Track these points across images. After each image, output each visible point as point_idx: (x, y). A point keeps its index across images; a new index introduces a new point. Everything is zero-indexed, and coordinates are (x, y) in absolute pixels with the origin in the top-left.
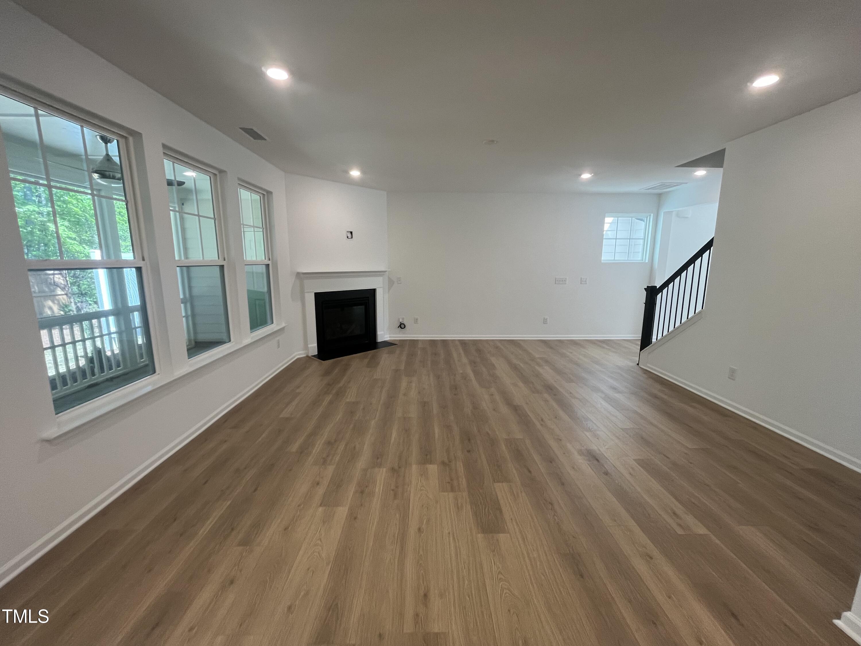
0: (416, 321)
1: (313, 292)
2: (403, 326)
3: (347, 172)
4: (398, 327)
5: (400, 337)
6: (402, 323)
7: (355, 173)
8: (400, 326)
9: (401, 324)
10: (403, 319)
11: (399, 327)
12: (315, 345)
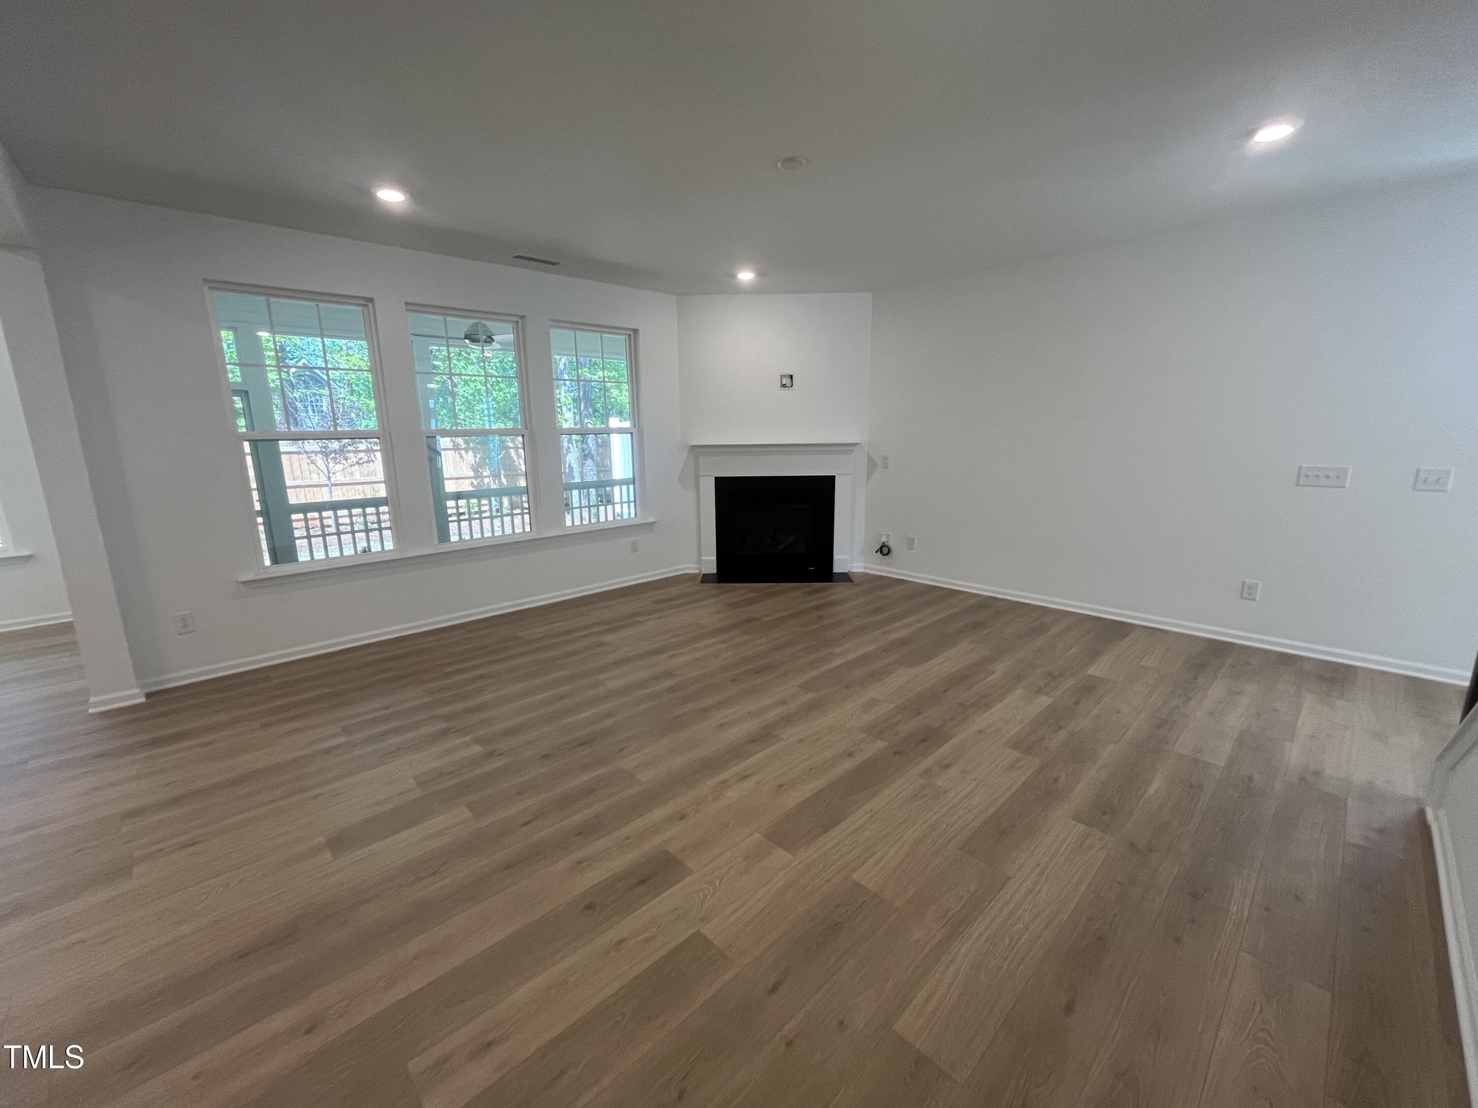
0: (911, 543)
1: (712, 476)
2: (885, 550)
3: (734, 277)
4: (877, 552)
5: (881, 571)
6: (886, 544)
7: (746, 276)
8: (881, 548)
9: (883, 546)
10: (888, 537)
11: (879, 552)
12: (714, 558)
